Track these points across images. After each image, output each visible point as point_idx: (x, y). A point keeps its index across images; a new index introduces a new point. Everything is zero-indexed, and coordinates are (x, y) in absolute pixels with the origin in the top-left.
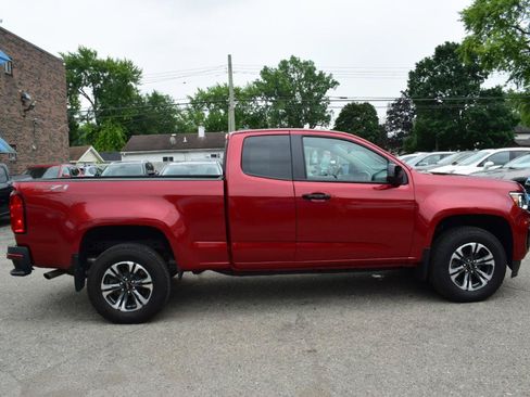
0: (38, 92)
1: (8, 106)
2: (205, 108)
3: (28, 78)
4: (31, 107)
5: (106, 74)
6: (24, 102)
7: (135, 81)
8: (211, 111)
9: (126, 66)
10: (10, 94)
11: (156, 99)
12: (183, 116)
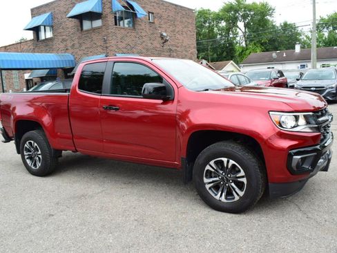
0: (174, 31)
1: (151, 41)
2: (325, 30)
3: (166, 23)
4: (166, 41)
5: (252, 13)
6: (162, 38)
7: (271, 15)
8: (330, 32)
9: (264, 6)
10: (153, 34)
11: (286, 26)
12: (307, 37)
